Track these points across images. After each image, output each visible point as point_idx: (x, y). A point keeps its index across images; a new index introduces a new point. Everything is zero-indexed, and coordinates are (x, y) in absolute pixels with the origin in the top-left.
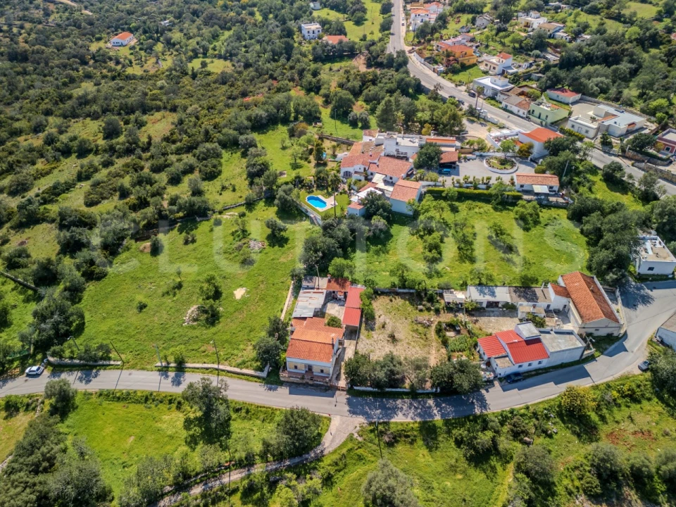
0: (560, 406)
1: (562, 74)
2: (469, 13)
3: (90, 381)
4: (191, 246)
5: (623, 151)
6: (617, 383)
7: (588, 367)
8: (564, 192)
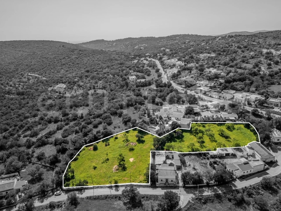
0: (262, 184)
1: (227, 85)
2: (187, 70)
3: (82, 194)
4: (108, 147)
5: (256, 106)
6: (279, 176)
7: (267, 171)
8: (240, 119)
